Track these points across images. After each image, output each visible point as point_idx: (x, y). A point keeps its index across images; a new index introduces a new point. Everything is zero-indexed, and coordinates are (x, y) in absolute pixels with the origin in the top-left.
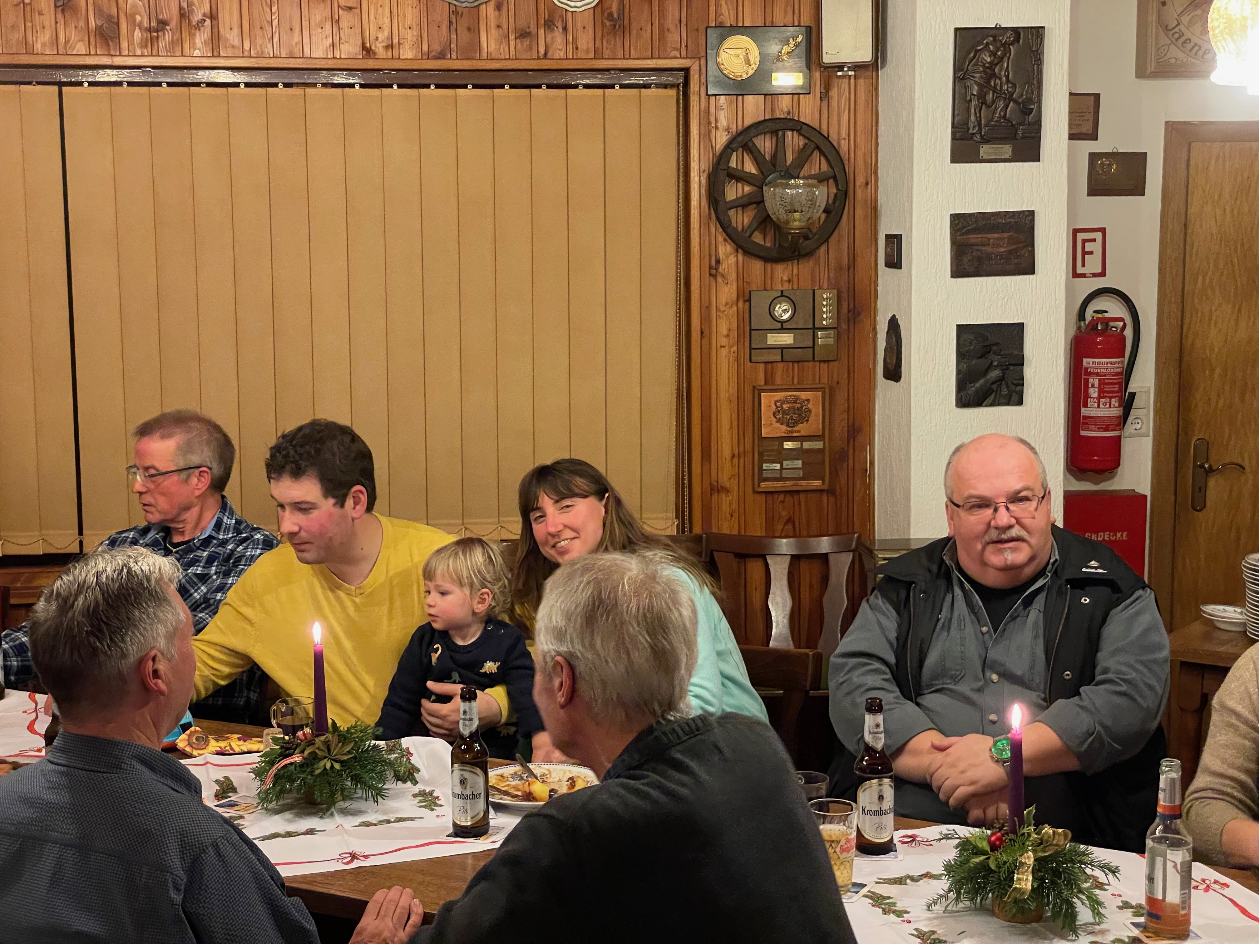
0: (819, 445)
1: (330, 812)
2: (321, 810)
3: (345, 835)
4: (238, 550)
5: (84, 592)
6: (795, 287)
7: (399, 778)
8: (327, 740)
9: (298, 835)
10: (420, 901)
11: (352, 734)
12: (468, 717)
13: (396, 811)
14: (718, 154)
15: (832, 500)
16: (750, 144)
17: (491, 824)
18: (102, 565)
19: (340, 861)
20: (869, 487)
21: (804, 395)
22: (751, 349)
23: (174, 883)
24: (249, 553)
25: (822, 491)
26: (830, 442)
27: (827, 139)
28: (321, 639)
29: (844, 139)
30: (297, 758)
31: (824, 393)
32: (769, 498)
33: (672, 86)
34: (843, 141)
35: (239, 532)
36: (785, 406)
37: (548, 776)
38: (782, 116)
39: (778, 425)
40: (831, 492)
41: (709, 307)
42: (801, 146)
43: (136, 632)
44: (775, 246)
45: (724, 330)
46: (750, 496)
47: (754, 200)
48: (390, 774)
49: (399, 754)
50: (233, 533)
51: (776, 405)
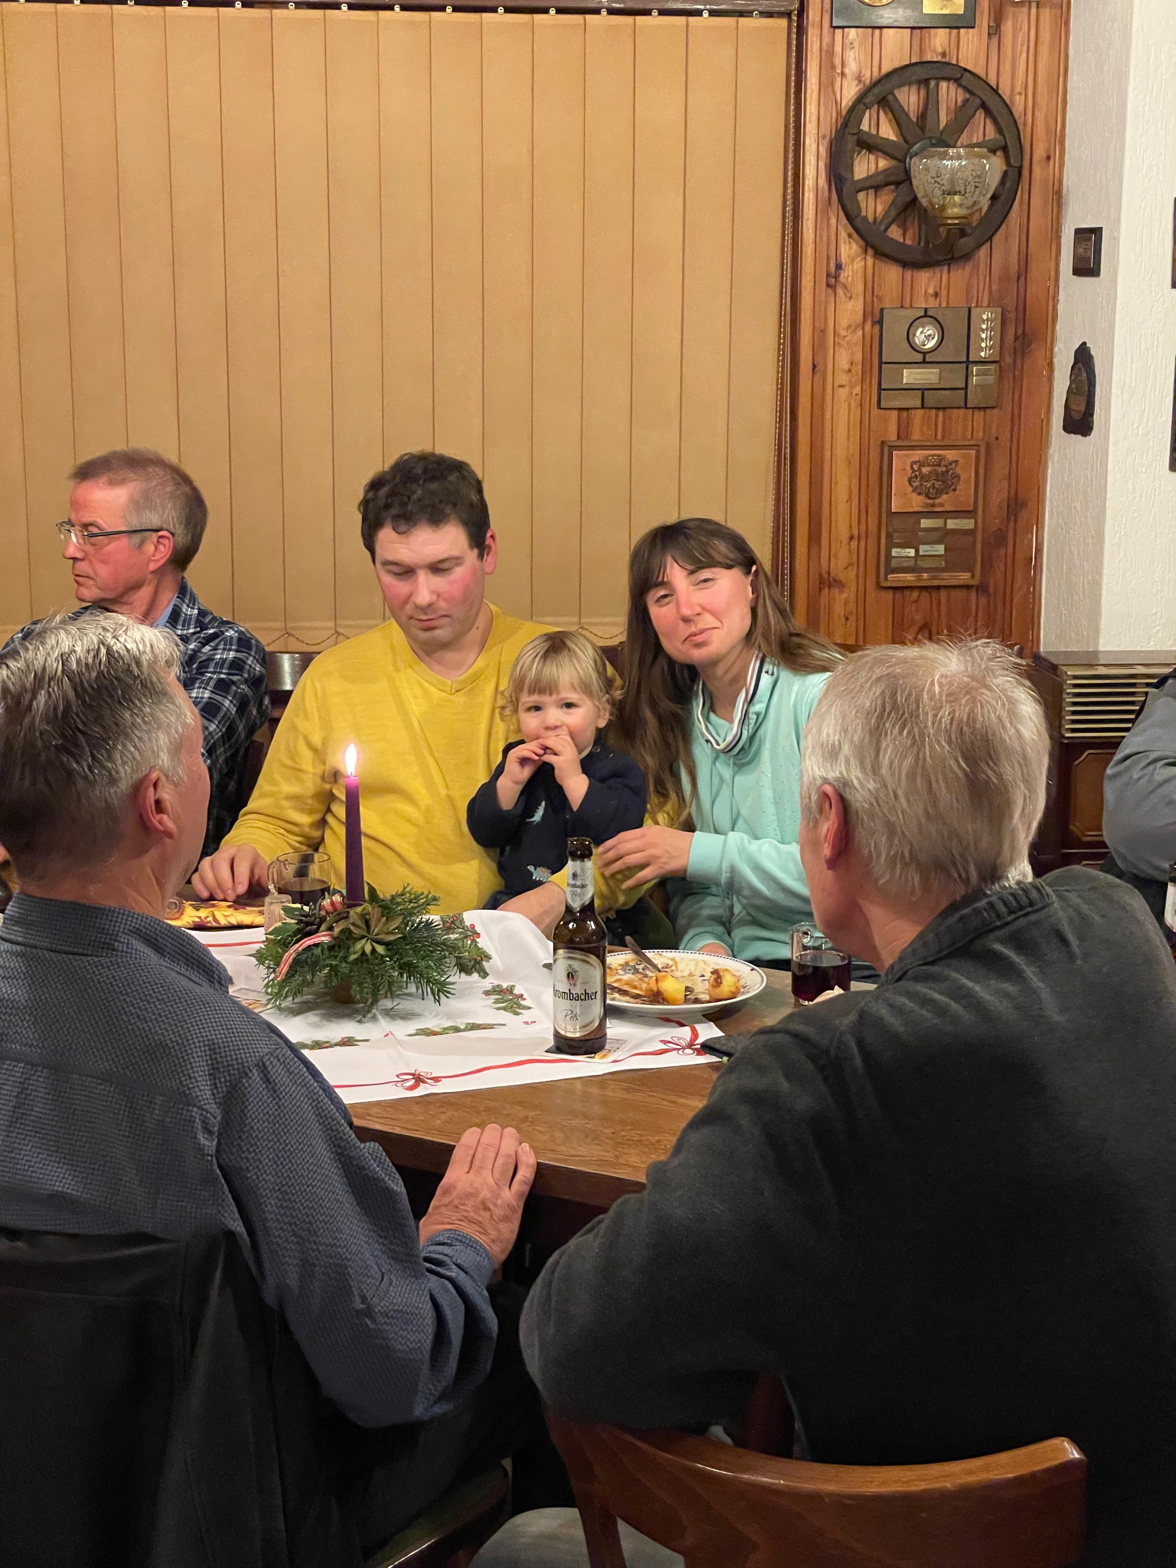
0: (967, 524)
1: (370, 1015)
2: (357, 1012)
3: (400, 1048)
4: (204, 650)
5: (46, 686)
6: (944, 305)
7: (464, 968)
8: (365, 911)
9: (331, 1046)
10: (531, 1146)
11: (398, 904)
12: (579, 883)
13: (464, 1014)
14: (844, 112)
15: (983, 600)
16: (890, 98)
17: (608, 1036)
18: (67, 643)
19: (399, 1084)
20: (1034, 583)
21: (950, 455)
22: (880, 389)
23: (203, 1122)
24: (219, 656)
25: (968, 587)
26: (984, 523)
27: (996, 91)
28: (356, 768)
29: (1020, 94)
30: (323, 938)
31: (978, 452)
32: (899, 595)
33: (781, 15)
34: (1018, 97)
35: (203, 627)
36: (925, 470)
37: (673, 968)
38: (935, 59)
39: (915, 496)
40: (982, 588)
41: (823, 331)
42: (959, 103)
43: (128, 744)
44: (919, 244)
45: (843, 362)
46: (872, 594)
47: (891, 179)
48: (451, 961)
49: (461, 933)
50: (195, 627)
51: (912, 468)
